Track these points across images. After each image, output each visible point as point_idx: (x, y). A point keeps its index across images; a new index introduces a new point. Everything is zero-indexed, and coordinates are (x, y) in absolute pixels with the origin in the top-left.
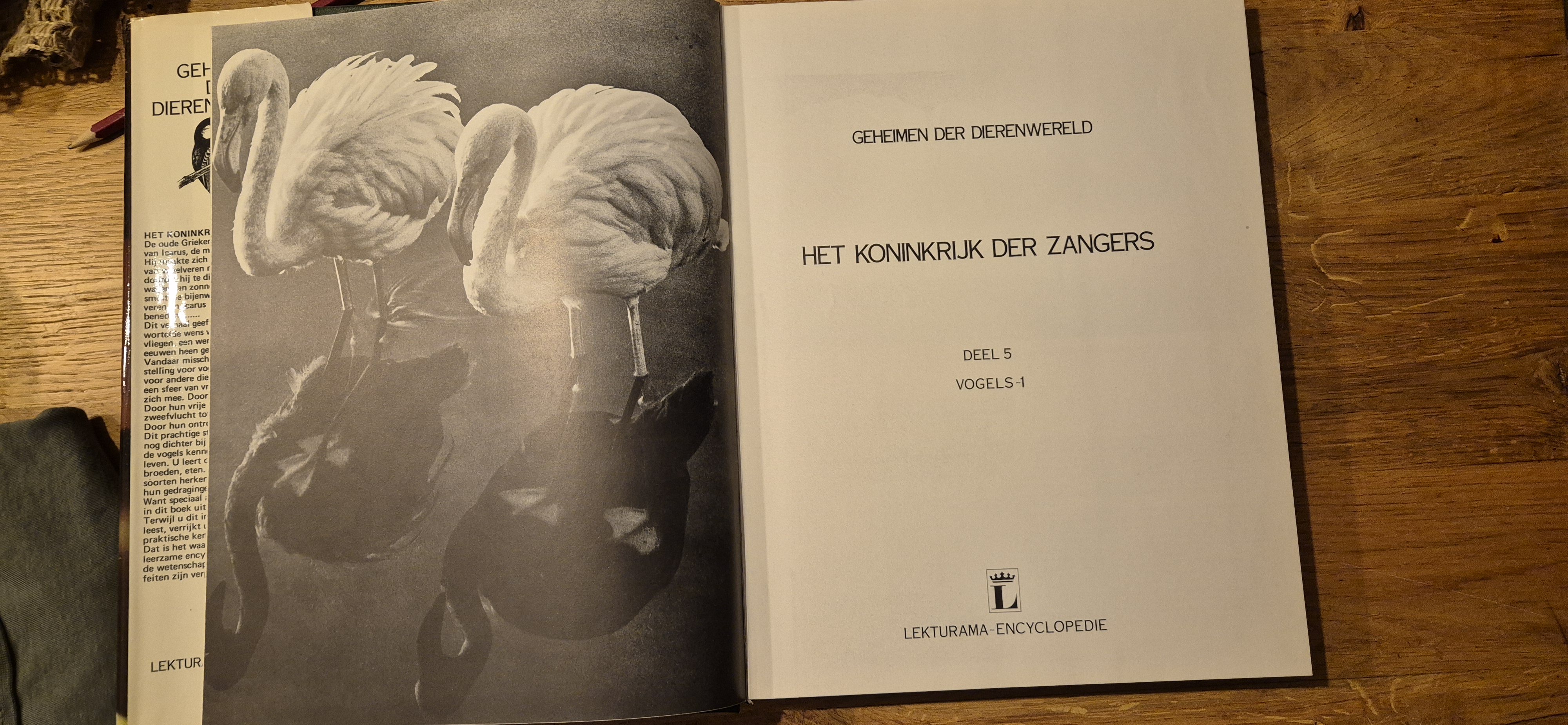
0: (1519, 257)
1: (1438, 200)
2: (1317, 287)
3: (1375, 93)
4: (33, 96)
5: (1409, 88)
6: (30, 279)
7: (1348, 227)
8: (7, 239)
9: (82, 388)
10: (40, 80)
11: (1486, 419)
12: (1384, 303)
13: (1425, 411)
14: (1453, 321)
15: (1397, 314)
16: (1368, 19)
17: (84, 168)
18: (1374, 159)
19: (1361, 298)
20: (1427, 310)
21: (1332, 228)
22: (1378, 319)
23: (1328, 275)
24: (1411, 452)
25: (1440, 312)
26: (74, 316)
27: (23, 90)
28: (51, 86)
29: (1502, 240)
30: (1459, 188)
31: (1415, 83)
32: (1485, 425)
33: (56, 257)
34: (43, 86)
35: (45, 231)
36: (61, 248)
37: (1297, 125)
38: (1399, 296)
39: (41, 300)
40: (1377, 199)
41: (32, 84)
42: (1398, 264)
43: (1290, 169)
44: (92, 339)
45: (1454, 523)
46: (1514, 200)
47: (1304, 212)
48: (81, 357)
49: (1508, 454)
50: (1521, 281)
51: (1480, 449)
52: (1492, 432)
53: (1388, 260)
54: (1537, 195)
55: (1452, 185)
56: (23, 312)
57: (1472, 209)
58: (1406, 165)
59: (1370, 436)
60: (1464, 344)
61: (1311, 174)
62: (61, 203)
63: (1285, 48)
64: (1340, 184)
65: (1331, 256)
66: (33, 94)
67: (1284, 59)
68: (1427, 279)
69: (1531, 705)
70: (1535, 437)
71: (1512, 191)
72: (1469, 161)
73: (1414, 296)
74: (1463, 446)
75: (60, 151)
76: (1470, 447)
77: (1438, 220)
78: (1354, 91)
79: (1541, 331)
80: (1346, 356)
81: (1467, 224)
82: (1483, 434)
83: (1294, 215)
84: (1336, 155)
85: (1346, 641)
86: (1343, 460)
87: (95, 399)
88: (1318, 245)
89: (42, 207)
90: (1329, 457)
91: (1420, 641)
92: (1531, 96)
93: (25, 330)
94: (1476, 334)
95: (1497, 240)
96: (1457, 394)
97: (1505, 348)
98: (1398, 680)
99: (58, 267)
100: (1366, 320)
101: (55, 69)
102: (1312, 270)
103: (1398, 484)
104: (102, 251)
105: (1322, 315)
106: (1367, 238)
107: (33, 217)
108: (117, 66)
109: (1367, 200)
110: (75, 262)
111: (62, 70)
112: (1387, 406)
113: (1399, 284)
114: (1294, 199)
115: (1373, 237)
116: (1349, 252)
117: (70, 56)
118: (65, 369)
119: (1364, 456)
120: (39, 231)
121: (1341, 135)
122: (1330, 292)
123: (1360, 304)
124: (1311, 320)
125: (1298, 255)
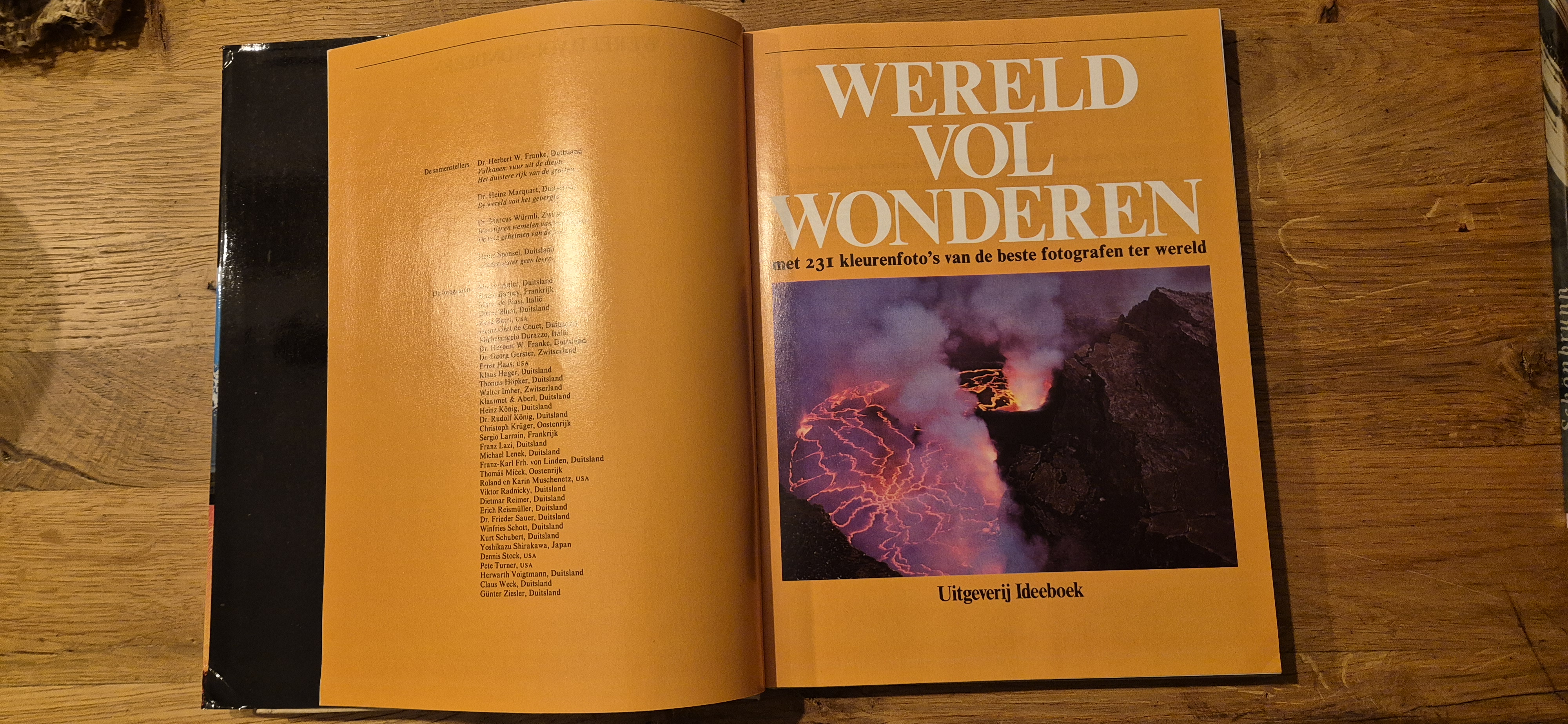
0: (1486, 246)
1: (1405, 189)
2: (1282, 270)
3: (1347, 84)
4: (65, 61)
5: (1380, 79)
6: (56, 232)
7: (1314, 214)
8: (36, 194)
9: (100, 335)
10: (73, 47)
11: (1447, 404)
12: (1347, 287)
13: (1385, 394)
14: (1416, 306)
15: (1362, 299)
16: (1342, 12)
17: (109, 129)
18: (1343, 148)
19: (1326, 282)
20: (1390, 296)
21: (1299, 214)
22: (1341, 303)
23: (1294, 259)
24: (1371, 434)
25: (1402, 298)
26: (95, 267)
27: (57, 55)
28: (82, 51)
29: (1469, 229)
30: (1427, 178)
31: (1386, 75)
32: (1445, 410)
33: (81, 212)
34: (75, 51)
35: (71, 187)
36: (86, 203)
37: (1269, 113)
38: (1363, 282)
39: (66, 251)
40: (1346, 186)
41: (65, 49)
42: (1363, 250)
43: (1260, 157)
44: (112, 289)
45: (1411, 505)
46: (1483, 190)
47: (1272, 198)
48: (100, 306)
49: (1470, 439)
50: (1487, 270)
51: (1440, 432)
52: (1453, 417)
53: (1354, 246)
54: (1506, 186)
55: (1420, 174)
56: (49, 262)
57: (1439, 199)
58: (1375, 155)
59: (1331, 417)
60: (1427, 329)
61: (1281, 162)
62: (88, 161)
63: (1259, 39)
64: (1310, 171)
65: (1297, 241)
66: (66, 58)
67: (1258, 48)
68: (1392, 266)
69: (1484, 685)
70: (1495, 422)
71: (1480, 182)
72: (1438, 152)
73: (1378, 282)
74: (1422, 429)
75: (89, 113)
76: (1430, 430)
77: (1404, 209)
78: (1325, 82)
79: (1505, 319)
80: (1309, 338)
81: (1434, 213)
82: (1444, 418)
83: (1262, 200)
84: (1305, 143)
85: (1299, 616)
86: (1305, 440)
87: (111, 346)
88: (1286, 230)
89: (69, 164)
90: (1289, 436)
92: (1503, 90)
93: (49, 279)
94: (1439, 321)
95: (1464, 230)
96: (1418, 379)
97: (1468, 334)
98: (1351, 655)
99: (82, 221)
100: (1330, 304)
101: (87, 35)
102: (1278, 254)
103: (1357, 464)
104: (124, 207)
105: (1287, 298)
106: (1333, 224)
107: (61, 174)
108: (144, 34)
109: (1335, 188)
110: (98, 216)
111: (93, 37)
112: (1348, 388)
113: (1364, 270)
114: (1265, 185)
115: (1340, 224)
116: (1315, 238)
117: (100, 23)
118: (85, 317)
119: (1324, 436)
120: (66, 187)
121: (1312, 124)
122: (1296, 276)
123: (1325, 288)
124: (1276, 302)
125: (1265, 240)
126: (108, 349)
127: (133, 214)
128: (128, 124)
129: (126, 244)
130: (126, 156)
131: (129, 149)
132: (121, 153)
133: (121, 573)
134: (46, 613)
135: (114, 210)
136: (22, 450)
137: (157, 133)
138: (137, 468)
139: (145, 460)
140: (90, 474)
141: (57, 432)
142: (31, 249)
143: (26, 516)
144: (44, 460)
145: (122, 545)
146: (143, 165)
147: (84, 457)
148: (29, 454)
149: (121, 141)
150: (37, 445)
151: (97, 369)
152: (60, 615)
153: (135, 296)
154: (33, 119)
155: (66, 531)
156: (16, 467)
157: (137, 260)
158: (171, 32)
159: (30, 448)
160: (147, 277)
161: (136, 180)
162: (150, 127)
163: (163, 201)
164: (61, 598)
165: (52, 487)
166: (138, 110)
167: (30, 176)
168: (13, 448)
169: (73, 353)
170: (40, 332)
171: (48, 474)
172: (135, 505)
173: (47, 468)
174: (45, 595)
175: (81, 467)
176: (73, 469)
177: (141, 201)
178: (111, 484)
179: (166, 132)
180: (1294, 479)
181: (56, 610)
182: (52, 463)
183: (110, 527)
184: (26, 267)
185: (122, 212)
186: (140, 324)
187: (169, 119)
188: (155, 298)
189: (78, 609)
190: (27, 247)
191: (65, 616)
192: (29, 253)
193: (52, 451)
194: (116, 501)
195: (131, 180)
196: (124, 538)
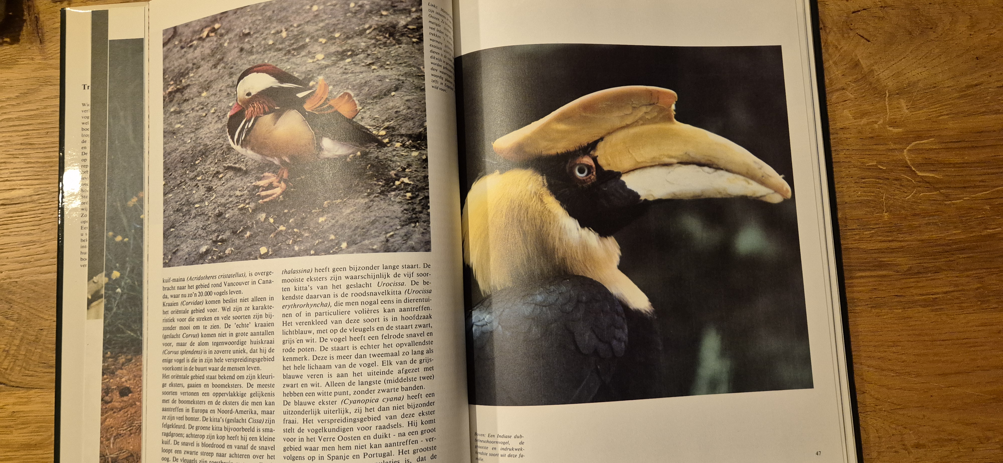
1: (994, 116)
2: (908, 181)
3: (947, 39)
5: (971, 35)
7: (931, 137)
12: (958, 192)
13: (989, 270)
15: (967, 200)
18: (948, 87)
19: (941, 188)
20: (988, 197)
21: (919, 138)
22: (954, 204)
23: (917, 172)
24: (980, 301)
25: (997, 198)
31: (975, 32)
37: (893, 63)
38: (968, 187)
40: (952, 116)
42: (967, 163)
43: (887, 96)
44: (7, 234)
47: (898, 126)
53: (959, 160)
58: (971, 91)
59: (951, 289)
61: (903, 99)
63: (882, 7)
64: (924, 105)
65: (920, 160)
67: (880, 14)
68: (988, 174)
73: (979, 187)
77: (995, 131)
78: (932, 38)
80: (932, 231)
83: (891, 129)
84: (921, 85)
85: (936, 440)
86: (932, 308)
87: (10, 278)
88: (909, 150)
90: (921, 305)
91: (988, 439)
100: (946, 205)
102: (903, 169)
103: (970, 324)
105: (912, 202)
106: (945, 144)
108: (24, 32)
109: (943, 117)
112: (961, 267)
113: (968, 178)
114: (893, 117)
115: (949, 144)
116: (932, 155)
119: (947, 304)
121: (924, 69)
122: (919, 184)
123: (941, 193)
124: (905, 205)
125: (895, 158)
126: (8, 280)
127: (23, 174)
128: (14, 103)
129: (18, 198)
130: (15, 128)
131: (17, 123)
132: (11, 126)
133: (28, 456)
135: (7, 171)
137: (38, 109)
138: (37, 374)
139: (42, 367)
145: (30, 434)
146: (28, 135)
149: (10, 116)
153: (28, 238)
157: (27, 210)
158: (45, 29)
160: (37, 223)
161: (23, 147)
162: (32, 105)
163: (45, 162)
166: (22, 92)
172: (37, 403)
177: (28, 163)
178: (17, 387)
179: (45, 108)
180: (926, 338)
183: (18, 421)
185: (13, 173)
186: (31, 260)
187: (47, 98)
188: (43, 239)
194: (21, 400)
195: (19, 147)
196: (30, 429)
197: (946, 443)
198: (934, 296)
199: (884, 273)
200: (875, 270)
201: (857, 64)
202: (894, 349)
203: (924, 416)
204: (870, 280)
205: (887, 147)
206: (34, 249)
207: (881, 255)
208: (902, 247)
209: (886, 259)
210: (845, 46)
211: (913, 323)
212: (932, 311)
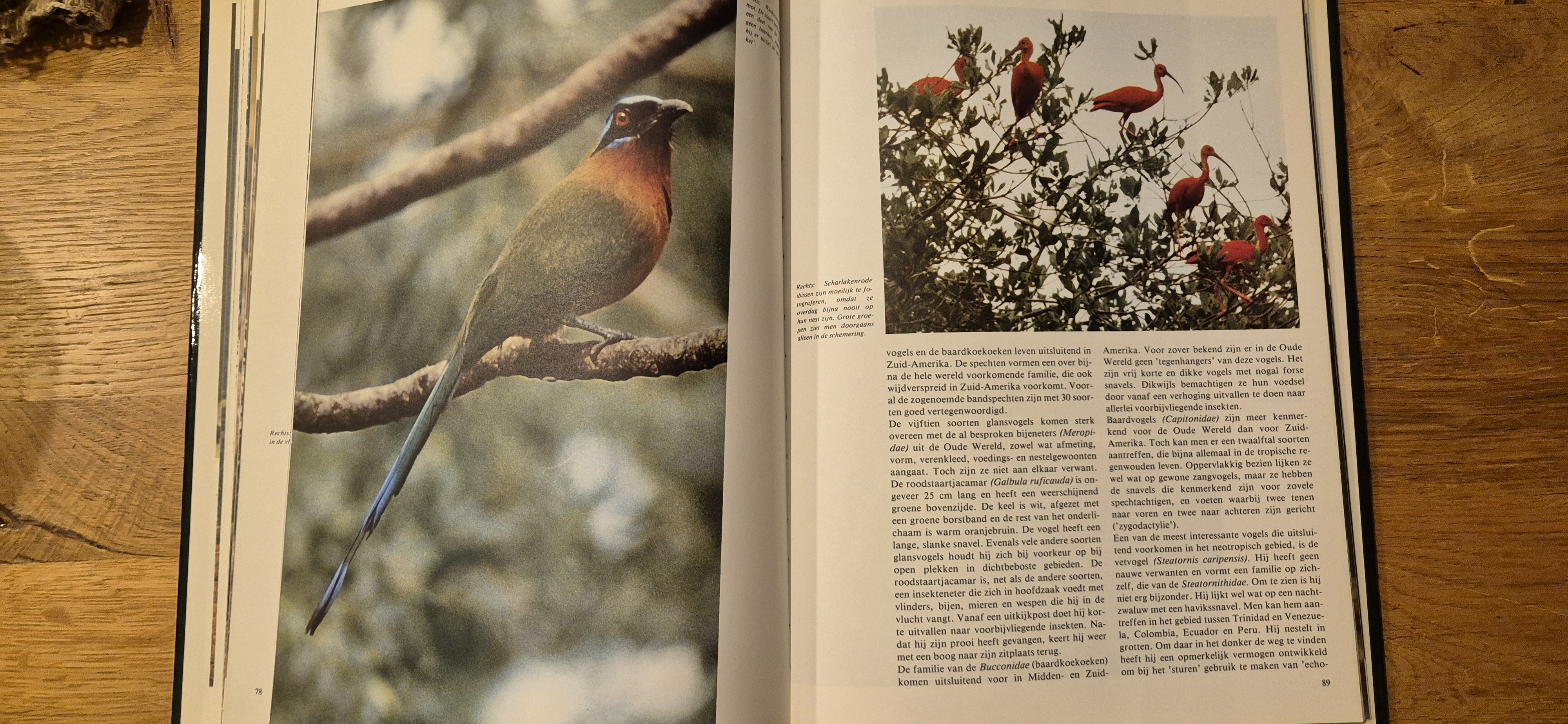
2: (1474, 288)
3: (1539, 73)
4: (59, 61)
6: (52, 261)
7: (1510, 222)
8: (28, 217)
9: (107, 380)
10: (65, 44)
12: (1549, 307)
15: (1564, 320)
17: (110, 140)
18: (1538, 148)
19: (1523, 301)
21: (1492, 223)
22: (1542, 326)
23: (1487, 275)
26: (98, 301)
27: (47, 55)
28: (77, 50)
33: (81, 237)
34: (68, 49)
35: (68, 208)
36: (86, 227)
37: (1453, 108)
38: (1564, 301)
39: (64, 283)
40: (1543, 191)
41: (56, 48)
43: (1445, 157)
44: (119, 327)
47: (1459, 205)
48: (106, 347)
53: (1552, 259)
56: (44, 296)
59: (1534, 456)
61: (1469, 163)
62: (87, 178)
63: (1439, 22)
64: (1503, 174)
65: (1490, 254)
66: (58, 58)
67: (1437, 32)
75: (86, 121)
78: (1515, 72)
80: (1507, 366)
83: (1449, 208)
84: (1495, 142)
85: (1504, 685)
86: (1504, 483)
87: (121, 392)
88: (1476, 242)
89: (65, 181)
90: (1486, 479)
93: (45, 316)
99: (82, 248)
100: (1530, 326)
101: (82, 31)
102: (1468, 269)
104: (130, 231)
105: (1479, 320)
106: (1531, 234)
107: (56, 193)
108: (148, 29)
109: (1529, 193)
110: (101, 242)
111: (89, 33)
112: (1551, 423)
114: (1452, 190)
115: (1539, 234)
116: (1510, 251)
117: (99, 17)
118: (89, 359)
119: (1526, 478)
120: (62, 208)
121: (1502, 119)
122: (1489, 294)
123: (1522, 308)
124: (1468, 325)
125: (1453, 253)
126: (117, 396)
127: (142, 239)
128: (132, 134)
129: (135, 274)
130: (132, 171)
131: (135, 163)
132: (125, 168)
133: (138, 656)
134: (53, 705)
135: (118, 234)
136: (19, 516)
137: (167, 144)
138: (154, 534)
139: (164, 524)
140: (101, 543)
141: (61, 494)
142: (23, 281)
143: (26, 591)
144: (45, 526)
145: (141, 624)
146: (151, 181)
147: (93, 522)
148: (28, 521)
149: (125, 154)
150: (37, 509)
151: (105, 419)
152: (69, 707)
153: (147, 334)
154: (21, 129)
155: (74, 609)
156: (14, 535)
157: (147, 292)
158: (180, 27)
159: (28, 514)
160: (161, 312)
161: (144, 199)
162: (158, 137)
163: (177, 223)
164: (71, 686)
165: (56, 558)
166: (144, 117)
167: (19, 196)
168: (9, 513)
169: (76, 402)
170: (37, 377)
171: (52, 543)
172: (155, 577)
173: (49, 536)
174: (51, 684)
175: (89, 534)
176: (80, 536)
177: (151, 223)
178: (125, 553)
179: (177, 143)
180: (1494, 529)
181: (67, 701)
182: (55, 530)
183: (125, 604)
184: (18, 302)
185: (128, 237)
186: (154, 366)
187: (181, 128)
188: (170, 336)
189: (90, 700)
190: (19, 279)
191: (77, 707)
192: (21, 285)
193: (55, 516)
194: (132, 573)
195: (138, 199)
196: (142, 616)
197: (1518, 690)
198: (1508, 465)
199: (1431, 427)
200: (1418, 423)
201: (1399, 109)
202: (1443, 544)
203: (1486, 647)
204: (1409, 437)
205: (1442, 235)
206: (156, 351)
207: (1427, 400)
208: (1460, 389)
209: (1435, 406)
210: (1381, 80)
211: (1473, 506)
212: (1503, 488)
